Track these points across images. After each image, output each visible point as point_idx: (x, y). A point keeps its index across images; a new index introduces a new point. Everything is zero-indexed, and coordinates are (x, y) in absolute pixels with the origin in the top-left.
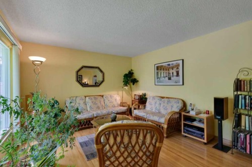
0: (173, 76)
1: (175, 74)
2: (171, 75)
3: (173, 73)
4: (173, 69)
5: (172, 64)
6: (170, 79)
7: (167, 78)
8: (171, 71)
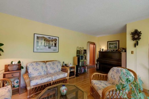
0: (52, 46)
1: (54, 45)
2: (51, 45)
3: (52, 44)
4: (52, 42)
5: (52, 38)
6: (49, 48)
7: (47, 47)
8: (51, 43)
